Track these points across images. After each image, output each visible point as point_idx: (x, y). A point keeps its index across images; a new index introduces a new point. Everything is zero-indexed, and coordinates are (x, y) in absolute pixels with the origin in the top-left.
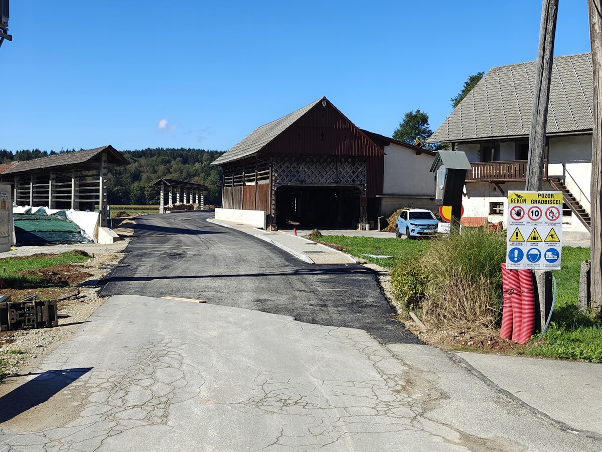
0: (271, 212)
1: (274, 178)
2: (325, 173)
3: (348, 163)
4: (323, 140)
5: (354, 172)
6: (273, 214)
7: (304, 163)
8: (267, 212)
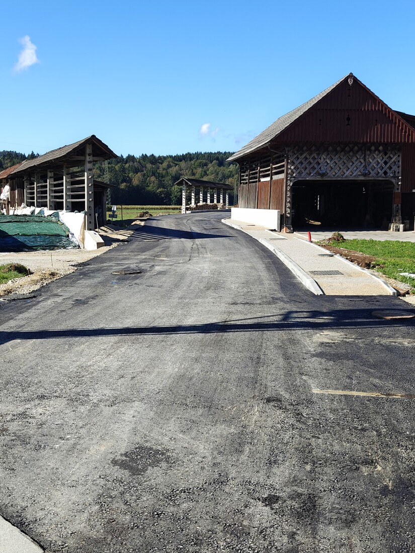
0: (286, 211)
1: (290, 171)
2: (351, 164)
3: (380, 152)
4: (348, 125)
5: (386, 163)
6: (289, 213)
7: (326, 153)
8: (281, 211)
